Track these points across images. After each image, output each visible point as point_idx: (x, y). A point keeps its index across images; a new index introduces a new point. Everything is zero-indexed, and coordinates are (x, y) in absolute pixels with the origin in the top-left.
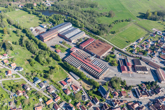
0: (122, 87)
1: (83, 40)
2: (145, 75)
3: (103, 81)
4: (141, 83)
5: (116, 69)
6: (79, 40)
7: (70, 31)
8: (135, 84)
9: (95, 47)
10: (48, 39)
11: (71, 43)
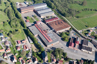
0: (62, 57)
1: (50, 18)
2: (88, 55)
3: (50, 49)
4: (81, 59)
5: (65, 43)
6: (47, 17)
7: (43, 9)
8: (75, 59)
9: (56, 24)
10: (25, 12)
11: (40, 18)
